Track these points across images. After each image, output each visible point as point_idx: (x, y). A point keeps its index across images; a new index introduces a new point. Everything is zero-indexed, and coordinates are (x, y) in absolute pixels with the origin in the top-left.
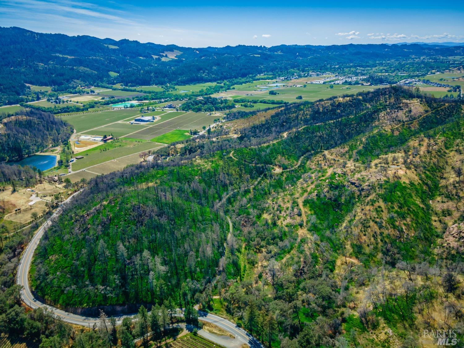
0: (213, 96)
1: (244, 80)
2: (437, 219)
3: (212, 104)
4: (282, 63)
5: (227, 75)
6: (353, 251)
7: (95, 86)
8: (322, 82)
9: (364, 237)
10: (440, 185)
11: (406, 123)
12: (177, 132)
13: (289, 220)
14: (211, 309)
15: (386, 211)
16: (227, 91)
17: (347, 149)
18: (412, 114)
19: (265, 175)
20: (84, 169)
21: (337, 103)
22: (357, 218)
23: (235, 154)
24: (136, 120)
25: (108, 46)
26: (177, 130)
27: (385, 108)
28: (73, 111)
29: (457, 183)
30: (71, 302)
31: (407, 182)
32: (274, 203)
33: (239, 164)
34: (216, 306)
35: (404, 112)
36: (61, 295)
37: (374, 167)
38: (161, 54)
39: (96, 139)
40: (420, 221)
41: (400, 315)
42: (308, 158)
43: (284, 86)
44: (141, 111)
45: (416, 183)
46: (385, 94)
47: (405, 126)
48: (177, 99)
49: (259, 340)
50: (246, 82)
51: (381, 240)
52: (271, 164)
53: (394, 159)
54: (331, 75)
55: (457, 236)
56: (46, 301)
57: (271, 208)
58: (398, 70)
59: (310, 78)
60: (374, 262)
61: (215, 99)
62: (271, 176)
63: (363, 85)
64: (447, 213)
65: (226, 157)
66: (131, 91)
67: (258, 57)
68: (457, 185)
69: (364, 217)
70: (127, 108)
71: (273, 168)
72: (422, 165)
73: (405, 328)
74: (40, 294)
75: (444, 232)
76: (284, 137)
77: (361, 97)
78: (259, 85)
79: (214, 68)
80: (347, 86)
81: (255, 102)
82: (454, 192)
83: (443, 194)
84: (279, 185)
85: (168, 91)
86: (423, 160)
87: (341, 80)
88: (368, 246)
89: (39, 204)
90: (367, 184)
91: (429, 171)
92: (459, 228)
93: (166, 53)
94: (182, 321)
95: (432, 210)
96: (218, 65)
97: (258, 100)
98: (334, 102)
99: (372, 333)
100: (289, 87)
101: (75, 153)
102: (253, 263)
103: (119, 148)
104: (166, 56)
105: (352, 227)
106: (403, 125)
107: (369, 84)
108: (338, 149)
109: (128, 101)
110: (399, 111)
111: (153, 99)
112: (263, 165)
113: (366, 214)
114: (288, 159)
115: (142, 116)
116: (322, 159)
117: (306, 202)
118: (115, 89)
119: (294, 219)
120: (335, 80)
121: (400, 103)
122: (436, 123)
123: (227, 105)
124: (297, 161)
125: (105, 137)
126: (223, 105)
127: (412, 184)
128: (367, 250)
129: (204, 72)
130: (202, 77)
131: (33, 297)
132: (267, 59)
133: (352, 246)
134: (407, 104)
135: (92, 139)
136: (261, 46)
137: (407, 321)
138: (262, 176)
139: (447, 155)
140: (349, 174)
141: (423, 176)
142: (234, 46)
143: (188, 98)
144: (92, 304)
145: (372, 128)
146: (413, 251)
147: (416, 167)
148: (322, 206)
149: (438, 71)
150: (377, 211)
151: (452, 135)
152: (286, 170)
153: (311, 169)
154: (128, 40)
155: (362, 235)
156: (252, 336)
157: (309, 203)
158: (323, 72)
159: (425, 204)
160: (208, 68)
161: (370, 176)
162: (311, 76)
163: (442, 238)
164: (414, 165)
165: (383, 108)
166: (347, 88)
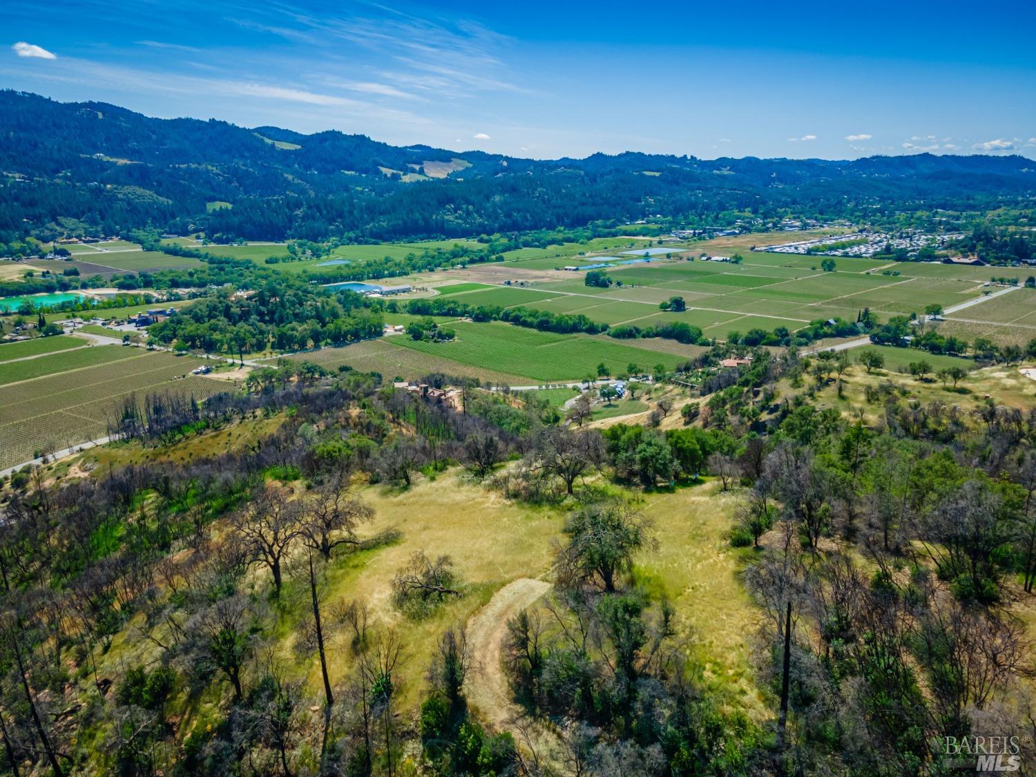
1: (565, 234)
4: (716, 195)
5: (527, 220)
7: (123, 238)
8: (805, 248)
38: (411, 166)
43: (668, 256)
50: (564, 242)
54: (845, 229)
59: (776, 235)
63: (949, 261)
67: (654, 176)
78: (595, 250)
80: (890, 265)
81: (485, 316)
93: (426, 164)
100: (685, 261)
104: (421, 172)
107: (973, 259)
120: (859, 244)
129: (456, 210)
130: (445, 222)
132: (678, 184)
136: (685, 156)
142: (615, 153)
158: (826, 221)
162: (781, 229)
166: (887, 273)
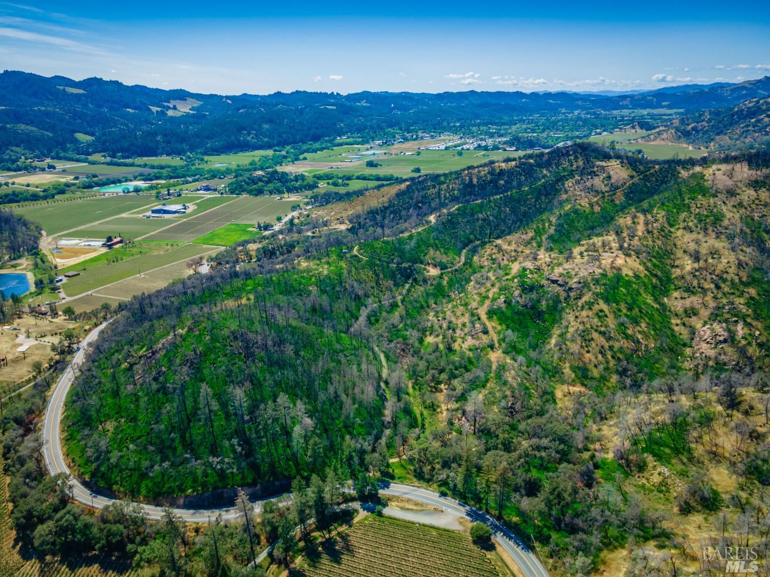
0: (279, 169)
1: (317, 145)
2: (679, 322)
3: (281, 182)
4: (372, 120)
5: (289, 138)
6: (576, 376)
7: (54, 158)
8: (443, 147)
9: (588, 355)
10: (673, 276)
11: (606, 194)
12: (233, 227)
13: (470, 342)
14: (392, 477)
15: (611, 316)
16: (295, 162)
17: (531, 234)
18: (613, 181)
19: (415, 280)
20: (89, 293)
21: (498, 171)
22: (571, 330)
23: (361, 251)
24: (154, 212)
25: (64, 90)
26: (231, 224)
27: (571, 174)
28: (26, 199)
29: (697, 271)
30: (164, 490)
31: (631, 273)
32: (440, 318)
33: (371, 265)
34: (398, 472)
35: (601, 179)
36: (142, 481)
37: (579, 257)
38: (165, 104)
39: (92, 243)
40: (658, 326)
41: (671, 448)
42: (474, 251)
43: (385, 154)
44: (157, 197)
45: (642, 275)
46: (568, 154)
47: (606, 198)
48: (214, 177)
49: (480, 509)
50: (322, 149)
51: (613, 357)
52: (422, 263)
53: (604, 245)
54: (452, 137)
55: (712, 341)
56: (117, 493)
57: (436, 327)
58: (548, 128)
59: (421, 141)
60: (608, 388)
61: (284, 174)
62: (425, 281)
63: (505, 150)
64: (691, 312)
65: (348, 255)
66: (126, 165)
67: (333, 109)
68: (697, 273)
69: (581, 327)
70: (129, 192)
71: (425, 269)
72: (644, 249)
73: (684, 464)
74: (102, 484)
75: (692, 339)
76: (430, 222)
77: (532, 161)
78: (345, 152)
79: (266, 126)
80: (483, 152)
81: (349, 178)
82: (695, 283)
83: (680, 288)
84: (440, 293)
85: (193, 165)
86: (645, 243)
87: (471, 144)
88: (596, 366)
89: (37, 349)
90: (575, 280)
91: (655, 257)
92: (713, 330)
93: (173, 103)
94: (353, 499)
95: (670, 311)
96: (271, 121)
97: (353, 176)
98: (493, 169)
99: (639, 477)
100: (394, 155)
101: (59, 268)
102: (433, 408)
103: (139, 256)
104: (175, 108)
105: (568, 343)
106: (603, 197)
107: (514, 148)
108: (517, 235)
109: (126, 181)
110: (594, 177)
111: (171, 178)
112: (410, 264)
113: (583, 323)
114: (446, 254)
115: (164, 205)
116: (495, 251)
117: (491, 313)
118: (93, 163)
119: (478, 339)
120: (463, 144)
121: (593, 167)
122: (647, 193)
123: (305, 183)
124: (460, 257)
125: (110, 239)
126: (299, 183)
127: (637, 276)
128: (595, 373)
129: (249, 134)
130: (248, 141)
131: (89, 492)
132: (348, 114)
133: (573, 368)
134: (603, 168)
135: (83, 244)
137: (683, 454)
138: (410, 281)
139: (673, 235)
140: (546, 269)
141: (649, 264)
142: (290, 92)
143: (234, 174)
144: (203, 488)
145: (561, 203)
146: (658, 368)
147: (638, 253)
148: (516, 317)
149: (604, 131)
150: (599, 317)
151: (675, 208)
152: (446, 271)
153: (482, 267)
154: (101, 79)
155: (584, 352)
156: (469, 505)
157: (496, 314)
158: (440, 133)
159: (659, 303)
160: (256, 127)
161: (577, 270)
162: (422, 138)
163: (691, 347)
164: (634, 251)
165: (568, 175)
166: (484, 156)
